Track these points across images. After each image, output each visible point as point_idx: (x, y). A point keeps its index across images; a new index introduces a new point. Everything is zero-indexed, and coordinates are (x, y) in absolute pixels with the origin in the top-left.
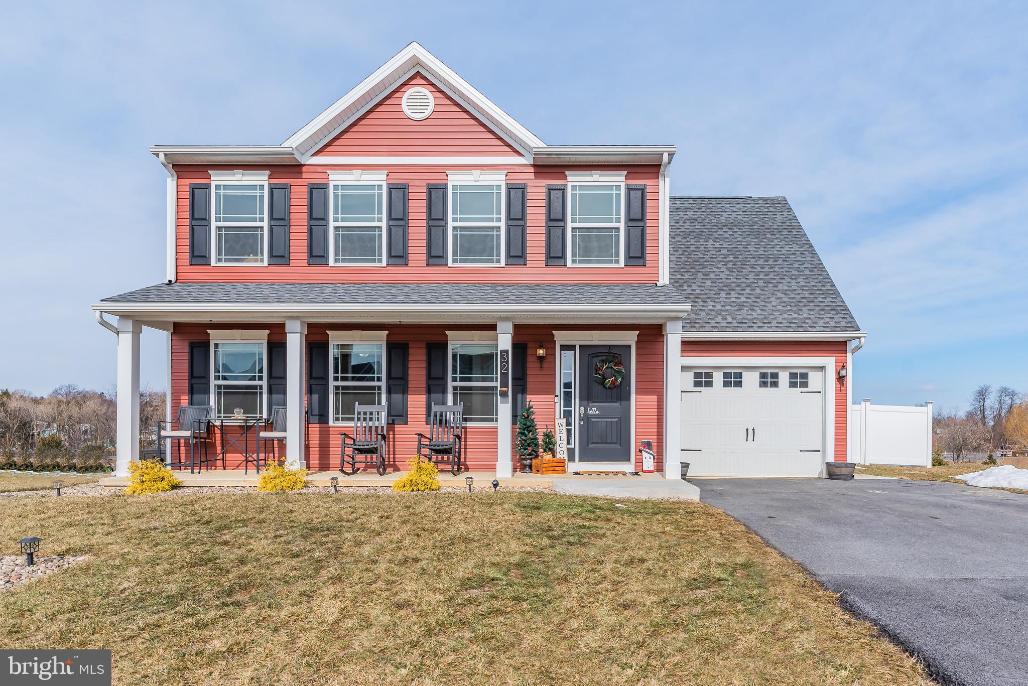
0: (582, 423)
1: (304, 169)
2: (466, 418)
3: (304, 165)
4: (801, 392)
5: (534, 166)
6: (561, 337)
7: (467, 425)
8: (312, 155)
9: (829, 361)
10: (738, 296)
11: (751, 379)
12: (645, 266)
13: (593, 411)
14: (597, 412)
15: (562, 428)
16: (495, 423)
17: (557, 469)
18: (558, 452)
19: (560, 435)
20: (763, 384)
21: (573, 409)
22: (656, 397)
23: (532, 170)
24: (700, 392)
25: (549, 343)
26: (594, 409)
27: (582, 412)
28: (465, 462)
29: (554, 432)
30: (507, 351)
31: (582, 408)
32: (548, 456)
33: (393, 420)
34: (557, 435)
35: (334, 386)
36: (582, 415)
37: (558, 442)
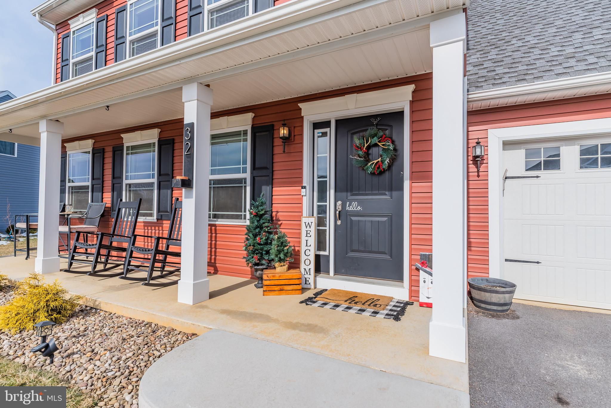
0: (339, 223)
2: (215, 214)
6: (311, 112)
7: (217, 223)
10: (560, 49)
13: (354, 207)
14: (359, 208)
15: (310, 229)
16: (243, 220)
17: (286, 288)
18: (302, 262)
19: (307, 238)
21: (328, 204)
24: (538, 177)
26: (355, 204)
27: (339, 208)
28: (215, 263)
29: (300, 234)
30: (192, 125)
31: (339, 203)
32: (280, 269)
33: (161, 216)
34: (304, 238)
35: (126, 185)
36: (340, 212)
37: (303, 248)
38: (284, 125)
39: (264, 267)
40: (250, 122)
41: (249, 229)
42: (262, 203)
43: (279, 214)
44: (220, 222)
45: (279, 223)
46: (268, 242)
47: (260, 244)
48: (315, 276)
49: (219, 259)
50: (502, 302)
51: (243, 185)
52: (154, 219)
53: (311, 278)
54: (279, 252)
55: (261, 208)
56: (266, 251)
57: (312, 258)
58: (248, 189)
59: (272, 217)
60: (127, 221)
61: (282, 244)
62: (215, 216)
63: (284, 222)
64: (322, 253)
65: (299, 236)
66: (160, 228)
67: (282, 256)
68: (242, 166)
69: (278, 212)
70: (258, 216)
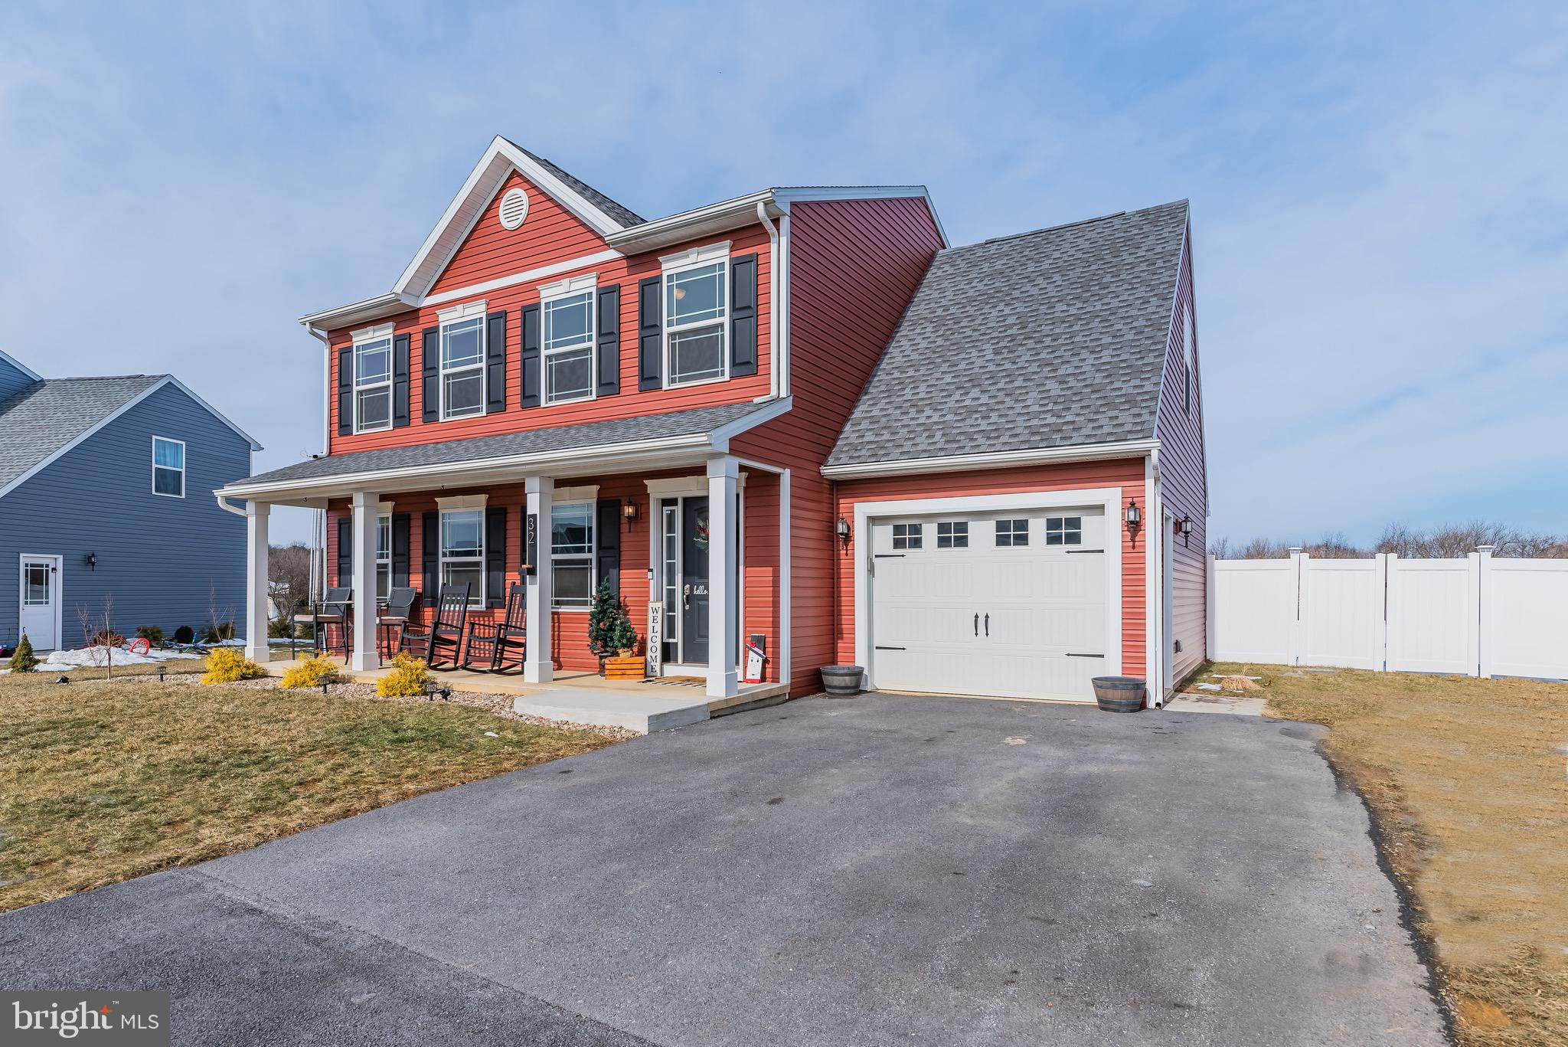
0: (687, 607)
1: (421, 313)
2: (558, 601)
3: (419, 309)
4: (1068, 552)
5: (627, 258)
6: (657, 489)
7: (560, 610)
8: (427, 296)
9: (1111, 495)
11: (982, 533)
12: (756, 374)
13: (700, 591)
14: (706, 592)
15: (657, 615)
16: (589, 606)
17: (630, 673)
18: (649, 649)
19: (654, 624)
20: (1002, 541)
21: (676, 588)
22: (771, 569)
23: (624, 263)
24: (903, 556)
25: (640, 499)
26: (702, 587)
27: (687, 592)
28: (559, 657)
29: (646, 620)
30: (534, 516)
31: (688, 586)
32: (624, 654)
33: (492, 604)
34: (650, 624)
35: (443, 563)
36: (687, 596)
37: (650, 634)
38: (630, 504)
39: (609, 654)
40: (595, 495)
41: (592, 615)
42: (606, 587)
43: (627, 599)
44: (563, 609)
45: (627, 609)
46: (611, 629)
47: (604, 630)
48: (662, 664)
49: (563, 636)
50: (843, 685)
51: (589, 566)
52: (482, 607)
53: (657, 665)
54: (622, 637)
55: (605, 593)
56: (610, 637)
57: (659, 645)
58: (594, 572)
59: (619, 603)
60: (449, 611)
61: (625, 629)
62: (558, 603)
63: (632, 608)
64: (671, 640)
65: (645, 622)
66: (491, 619)
67: (625, 641)
68: (587, 545)
69: (626, 597)
70: (602, 602)
